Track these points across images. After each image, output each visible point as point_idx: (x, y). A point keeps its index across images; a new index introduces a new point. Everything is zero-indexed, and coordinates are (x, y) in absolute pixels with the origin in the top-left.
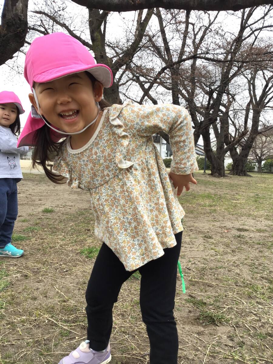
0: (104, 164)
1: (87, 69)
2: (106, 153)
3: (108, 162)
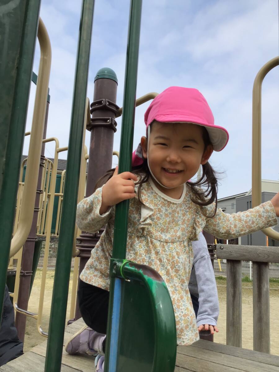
0: (181, 226)
1: (207, 125)
2: (186, 217)
3: (186, 226)
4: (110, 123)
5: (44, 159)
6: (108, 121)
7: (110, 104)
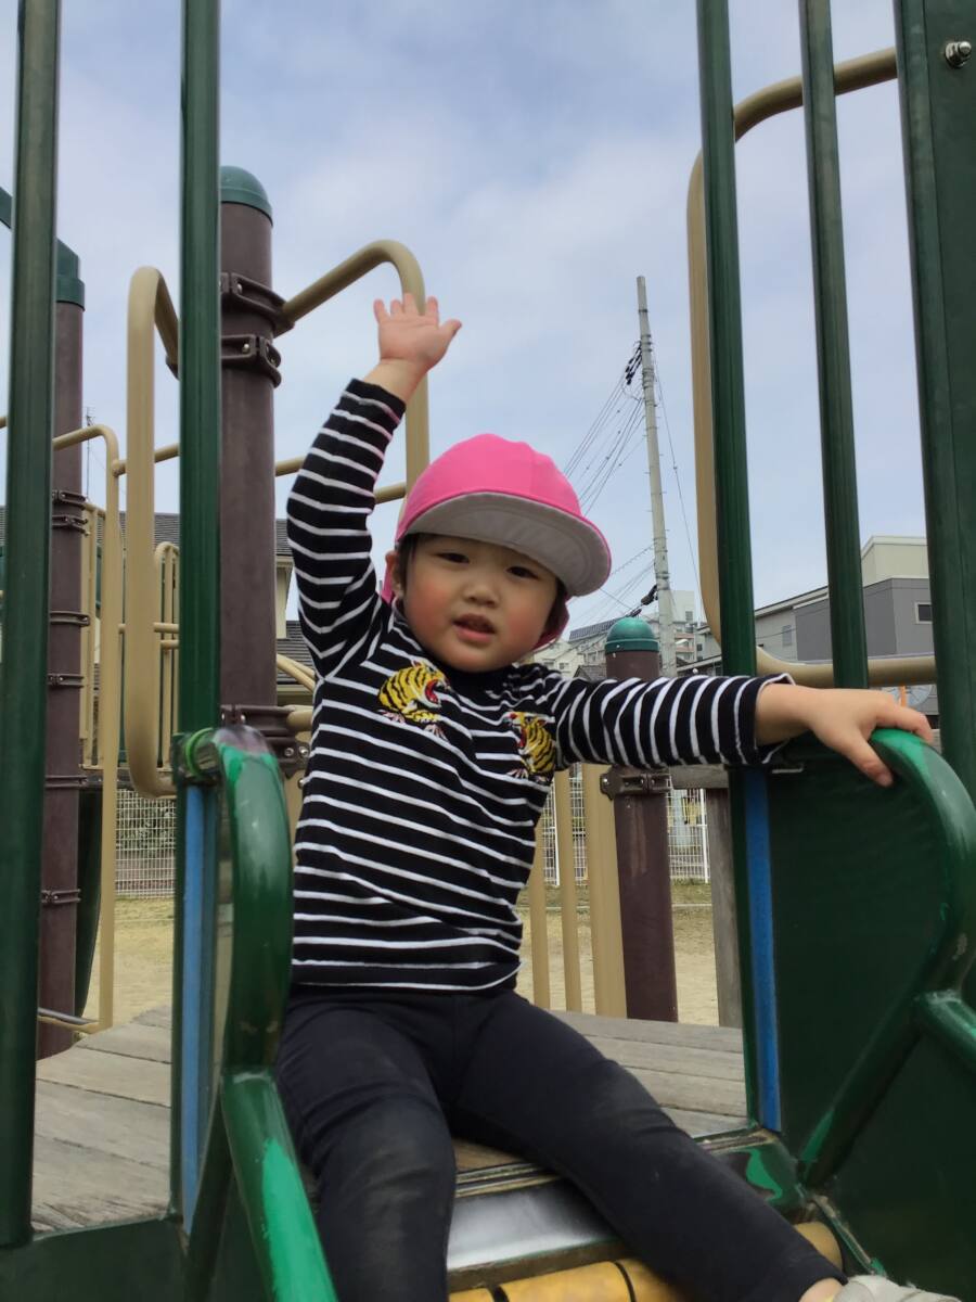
4: (253, 352)
5: (82, 508)
6: (247, 346)
7: (249, 288)
